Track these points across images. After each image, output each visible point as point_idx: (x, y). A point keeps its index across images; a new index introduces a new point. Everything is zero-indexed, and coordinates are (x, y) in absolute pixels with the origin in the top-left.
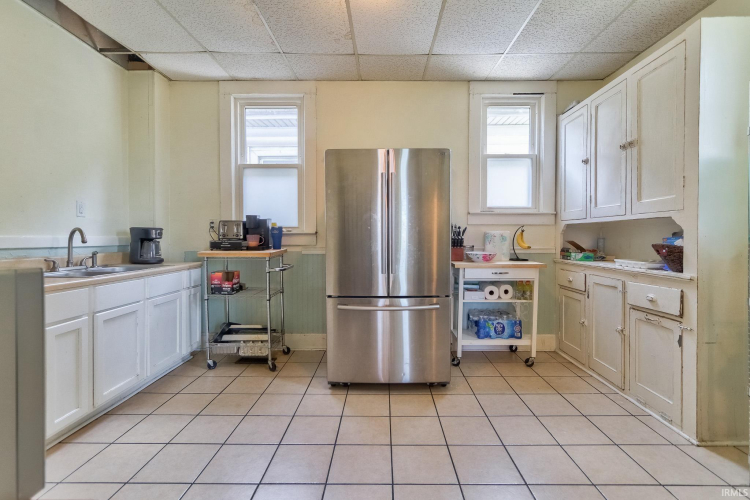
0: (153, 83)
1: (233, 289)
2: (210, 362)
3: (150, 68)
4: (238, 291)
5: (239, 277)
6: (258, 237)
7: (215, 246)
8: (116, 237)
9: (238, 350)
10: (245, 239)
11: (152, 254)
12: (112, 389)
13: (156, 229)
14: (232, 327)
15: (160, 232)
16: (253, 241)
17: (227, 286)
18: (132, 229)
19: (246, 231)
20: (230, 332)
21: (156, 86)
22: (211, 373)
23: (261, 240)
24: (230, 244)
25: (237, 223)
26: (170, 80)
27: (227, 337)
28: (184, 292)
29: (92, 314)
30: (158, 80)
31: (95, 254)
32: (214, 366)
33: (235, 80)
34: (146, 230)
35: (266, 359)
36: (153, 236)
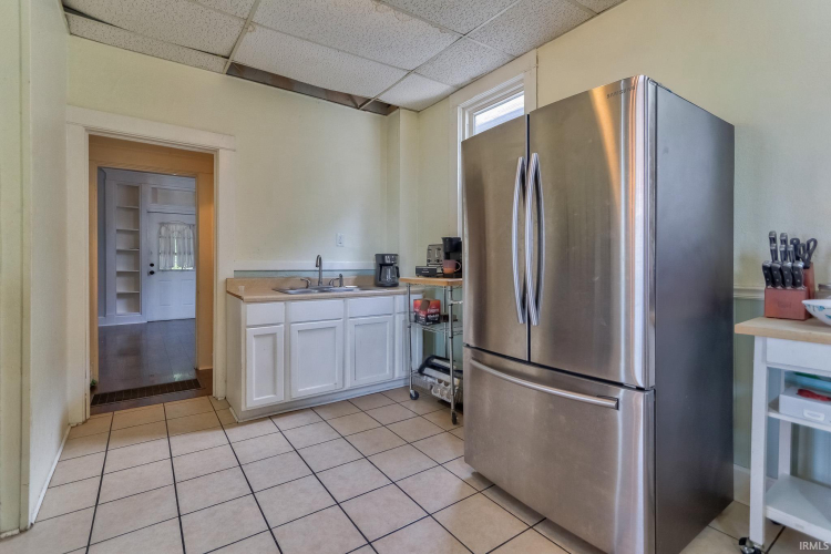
0: (399, 120)
1: (427, 320)
2: (413, 393)
3: (397, 108)
4: (435, 322)
5: (438, 306)
6: (455, 262)
7: (419, 272)
9: (431, 387)
11: (389, 277)
12: (309, 388)
13: (390, 255)
14: (434, 361)
15: (395, 257)
16: (448, 267)
17: (422, 315)
18: (376, 255)
22: (413, 405)
25: (437, 247)
26: (417, 112)
27: (427, 371)
28: (397, 317)
29: (288, 324)
30: (403, 116)
31: (341, 276)
32: (416, 397)
33: (460, 88)
34: (383, 256)
35: (448, 405)
36: (388, 262)
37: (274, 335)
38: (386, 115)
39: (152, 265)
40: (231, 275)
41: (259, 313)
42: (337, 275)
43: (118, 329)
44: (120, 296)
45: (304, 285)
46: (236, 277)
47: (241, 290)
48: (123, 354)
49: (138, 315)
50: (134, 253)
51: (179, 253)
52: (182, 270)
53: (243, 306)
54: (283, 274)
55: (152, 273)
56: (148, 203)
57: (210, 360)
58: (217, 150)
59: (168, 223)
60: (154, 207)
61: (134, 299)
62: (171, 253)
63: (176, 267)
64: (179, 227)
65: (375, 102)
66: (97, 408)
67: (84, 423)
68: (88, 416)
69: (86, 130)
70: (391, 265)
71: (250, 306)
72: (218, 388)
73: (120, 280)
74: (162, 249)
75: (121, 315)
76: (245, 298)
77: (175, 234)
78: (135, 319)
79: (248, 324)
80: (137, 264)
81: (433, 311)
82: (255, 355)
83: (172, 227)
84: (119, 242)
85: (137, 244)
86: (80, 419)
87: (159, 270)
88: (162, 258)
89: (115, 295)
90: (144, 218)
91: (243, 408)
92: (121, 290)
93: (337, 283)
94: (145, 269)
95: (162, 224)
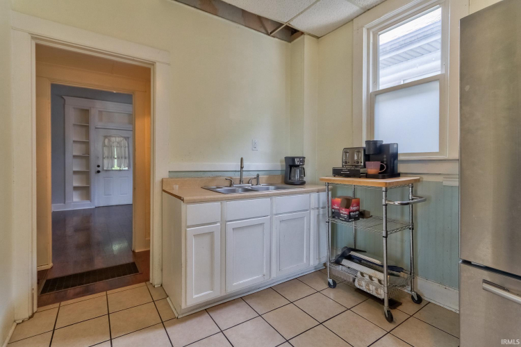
0: (304, 45)
1: (350, 217)
2: (331, 281)
3: (302, 33)
4: (356, 219)
5: (358, 204)
6: (379, 163)
7: (337, 172)
8: (279, 164)
9: (354, 280)
10: (365, 166)
11: (297, 177)
12: (242, 282)
13: (300, 158)
14: (353, 253)
15: (302, 159)
16: (373, 168)
17: (344, 212)
18: (286, 158)
19: (368, 158)
20: (350, 258)
21: (305, 46)
22: (331, 293)
23: (382, 167)
24: (349, 170)
25: (358, 150)
26: (318, 38)
27: (345, 262)
28: (312, 212)
29: (224, 222)
30: (307, 41)
31: (258, 176)
32: (333, 286)
33: (367, 10)
34: (293, 159)
35: (381, 301)
36: (297, 163)
37: (211, 234)
38: (290, 42)
39: (98, 166)
40: (166, 175)
41: (197, 213)
42: (254, 175)
43: (74, 213)
44: (76, 188)
45: (228, 183)
46: (170, 177)
47: (176, 189)
48: (77, 230)
49: (88, 202)
50: (86, 157)
51: (118, 158)
52: (120, 170)
53: (183, 206)
54: (209, 174)
55: (98, 172)
56: (95, 121)
57: (148, 243)
58: (153, 64)
59: (110, 136)
60: (100, 125)
61: (86, 191)
62: (112, 157)
63: (116, 167)
64: (118, 139)
65: (287, 26)
66: (45, 297)
67: (31, 317)
68: (35, 309)
69: (32, 38)
70: (298, 166)
71: (191, 207)
72: (155, 276)
73: (75, 177)
74: (106, 154)
75: (76, 202)
76: (185, 198)
77: (115, 144)
78: (86, 205)
79: (189, 224)
80: (88, 166)
81: (355, 208)
82: (194, 254)
83: (113, 139)
84: (73, 150)
85: (88, 152)
86: (27, 315)
87: (103, 170)
88: (106, 161)
89: (72, 188)
90: (93, 133)
91: (183, 306)
92: (76, 184)
93: (254, 182)
94: (93, 169)
95: (106, 137)
